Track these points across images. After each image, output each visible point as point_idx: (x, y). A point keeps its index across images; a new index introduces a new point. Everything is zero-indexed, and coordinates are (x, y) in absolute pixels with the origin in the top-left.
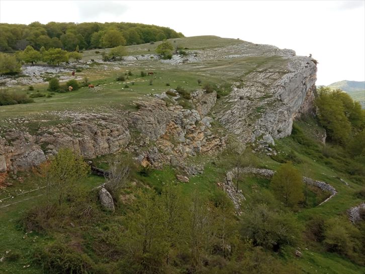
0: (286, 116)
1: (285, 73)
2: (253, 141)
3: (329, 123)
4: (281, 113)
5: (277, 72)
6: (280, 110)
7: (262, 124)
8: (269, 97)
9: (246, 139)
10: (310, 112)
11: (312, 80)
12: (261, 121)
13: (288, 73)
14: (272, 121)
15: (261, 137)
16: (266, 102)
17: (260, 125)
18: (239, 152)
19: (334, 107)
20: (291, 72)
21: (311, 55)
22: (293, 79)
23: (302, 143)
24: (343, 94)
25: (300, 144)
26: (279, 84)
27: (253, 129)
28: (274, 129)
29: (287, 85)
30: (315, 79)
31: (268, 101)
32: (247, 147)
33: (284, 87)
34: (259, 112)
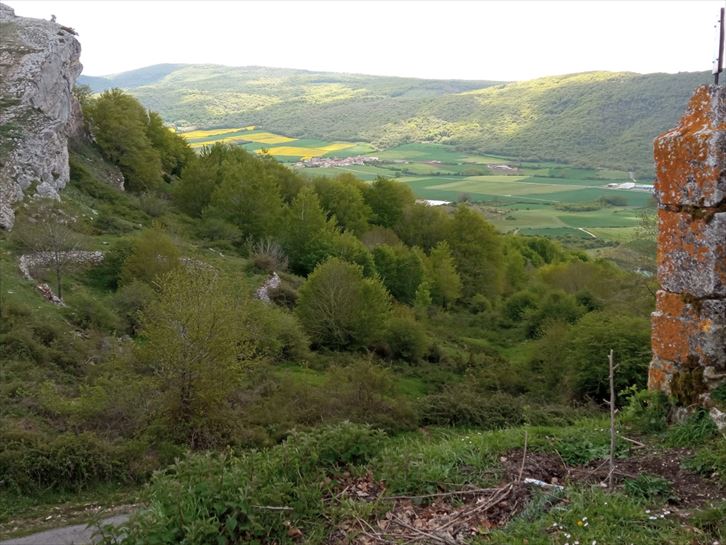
0: (57, 142)
1: (23, 53)
2: (22, 198)
3: (122, 153)
4: (48, 136)
5: (5, 50)
6: (46, 130)
7: (24, 161)
8: (14, 104)
9: (8, 196)
10: (82, 135)
11: (75, 69)
12: (19, 155)
13: (29, 52)
14: (38, 153)
15: (33, 188)
16: (13, 115)
17: (21, 164)
18: (7, 225)
19: (126, 122)
20: (34, 51)
21: (54, 17)
22: (45, 65)
23: (97, 195)
24: (124, 96)
25: (94, 196)
26: (21, 76)
27: (12, 173)
28: (46, 171)
29: (38, 78)
30: (80, 67)
31: (14, 112)
32: (16, 213)
33: (35, 83)
34: (9, 136)
